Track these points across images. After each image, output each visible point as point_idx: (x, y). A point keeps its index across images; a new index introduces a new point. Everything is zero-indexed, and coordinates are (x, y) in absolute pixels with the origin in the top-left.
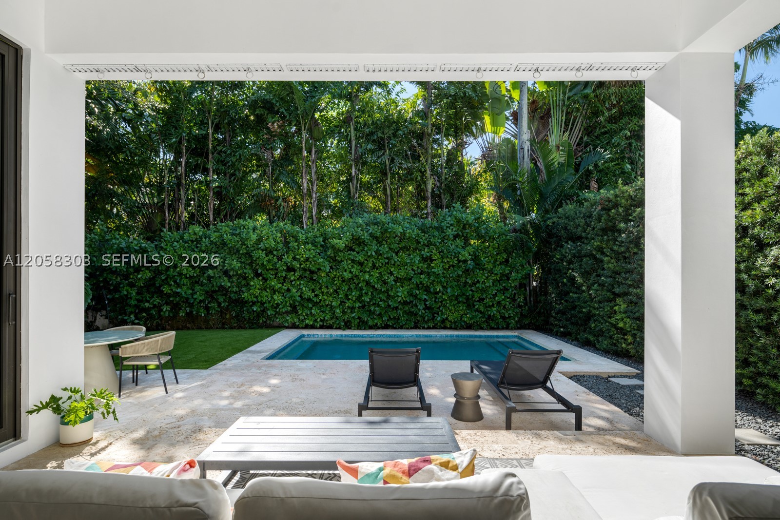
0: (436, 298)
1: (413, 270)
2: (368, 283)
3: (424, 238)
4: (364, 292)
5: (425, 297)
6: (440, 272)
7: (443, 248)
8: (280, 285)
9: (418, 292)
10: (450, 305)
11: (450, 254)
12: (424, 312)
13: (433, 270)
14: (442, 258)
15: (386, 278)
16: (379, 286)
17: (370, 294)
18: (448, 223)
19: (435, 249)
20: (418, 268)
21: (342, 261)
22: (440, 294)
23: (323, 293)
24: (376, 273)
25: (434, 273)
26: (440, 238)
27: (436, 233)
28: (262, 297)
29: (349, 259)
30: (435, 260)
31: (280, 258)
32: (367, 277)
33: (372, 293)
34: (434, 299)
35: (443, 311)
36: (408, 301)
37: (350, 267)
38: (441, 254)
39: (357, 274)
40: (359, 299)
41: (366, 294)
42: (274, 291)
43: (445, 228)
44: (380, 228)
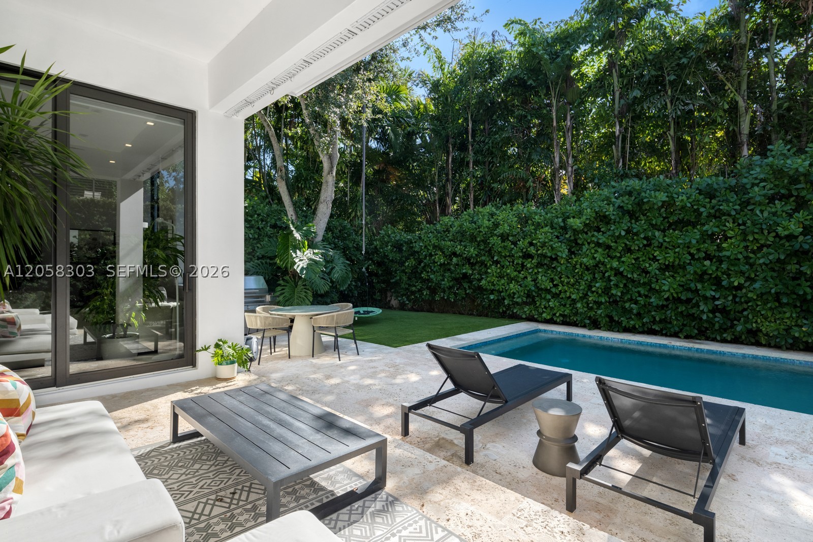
0: (735, 296)
1: (690, 254)
2: (618, 273)
3: (708, 206)
4: (612, 283)
5: (713, 293)
6: (740, 256)
7: (745, 219)
8: (515, 273)
9: (699, 286)
10: (764, 309)
11: (758, 226)
12: (711, 315)
13: (724, 253)
14: (744, 234)
15: (647, 265)
16: (635, 276)
17: (622, 286)
18: (756, 178)
19: (731, 221)
20: (699, 250)
21: (583, 244)
22: (744, 291)
23: (562, 282)
24: (628, 259)
25: (728, 257)
26: (738, 202)
27: (733, 197)
28: (499, 285)
29: (593, 242)
30: (731, 238)
31: (515, 244)
32: (615, 264)
33: (625, 285)
34: (730, 298)
35: (750, 317)
36: (683, 298)
37: (593, 251)
38: (742, 227)
39: (602, 260)
40: (606, 291)
41: (617, 286)
42: (511, 280)
43: (748, 186)
44: (633, 198)
